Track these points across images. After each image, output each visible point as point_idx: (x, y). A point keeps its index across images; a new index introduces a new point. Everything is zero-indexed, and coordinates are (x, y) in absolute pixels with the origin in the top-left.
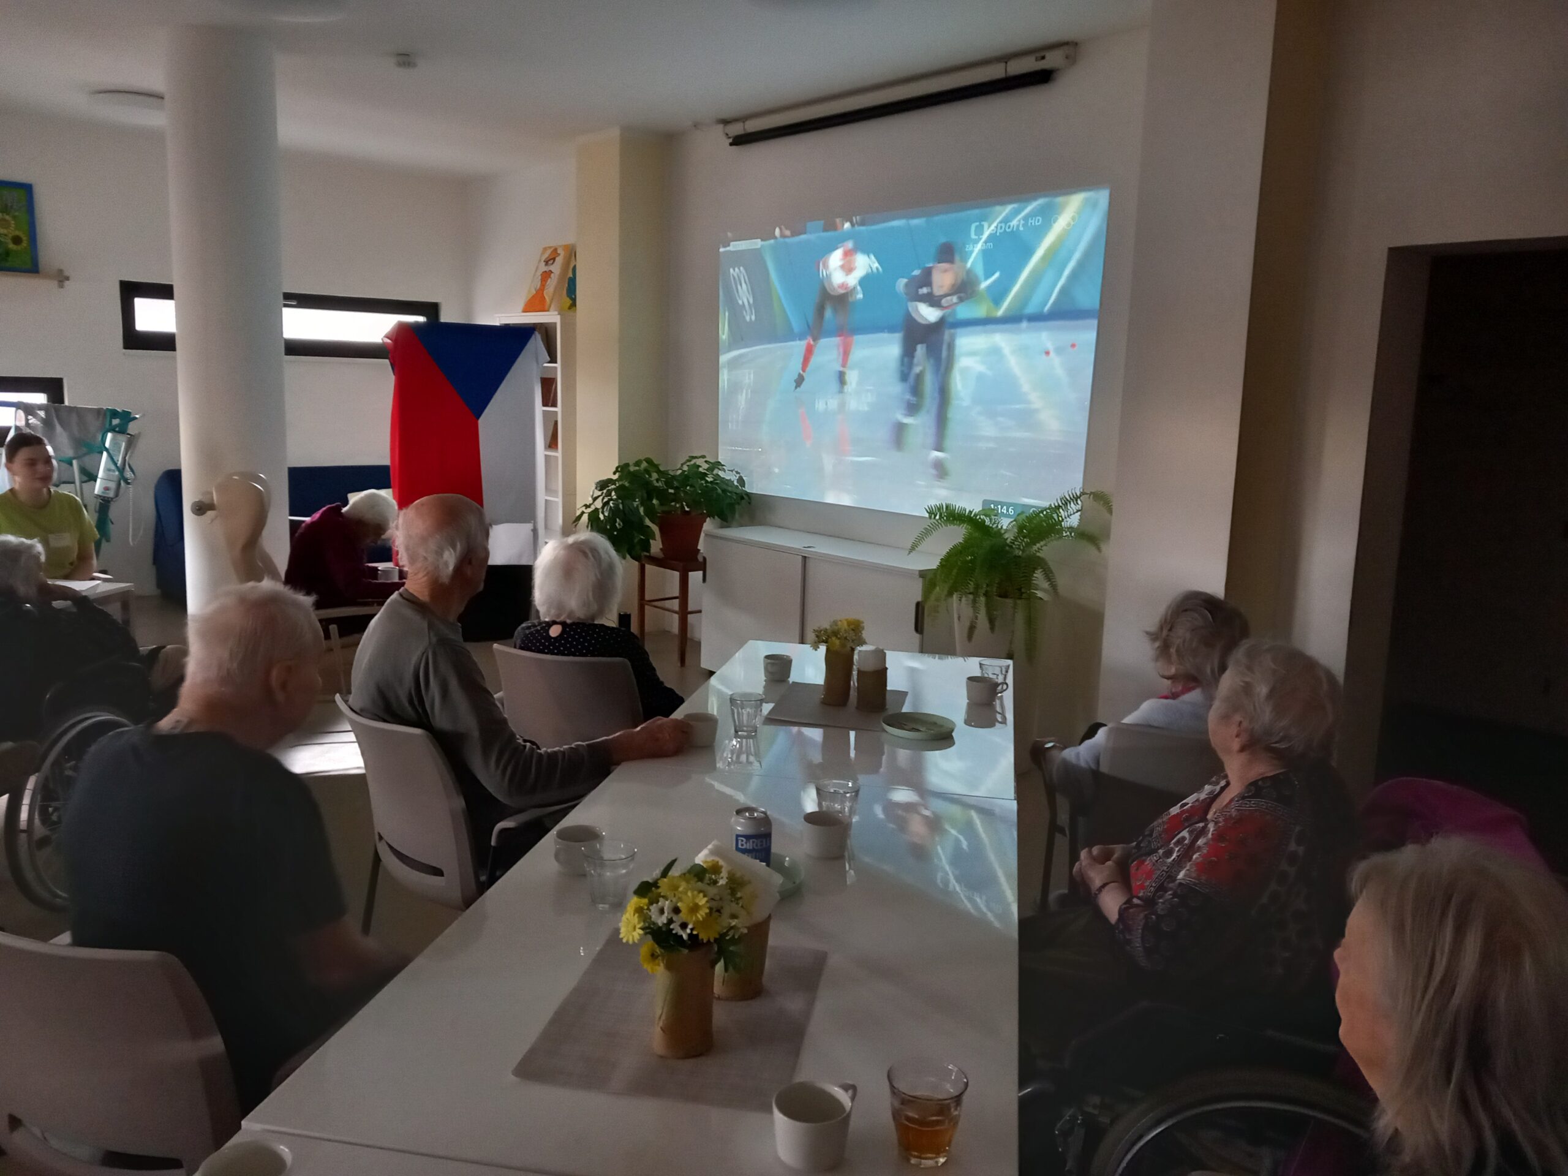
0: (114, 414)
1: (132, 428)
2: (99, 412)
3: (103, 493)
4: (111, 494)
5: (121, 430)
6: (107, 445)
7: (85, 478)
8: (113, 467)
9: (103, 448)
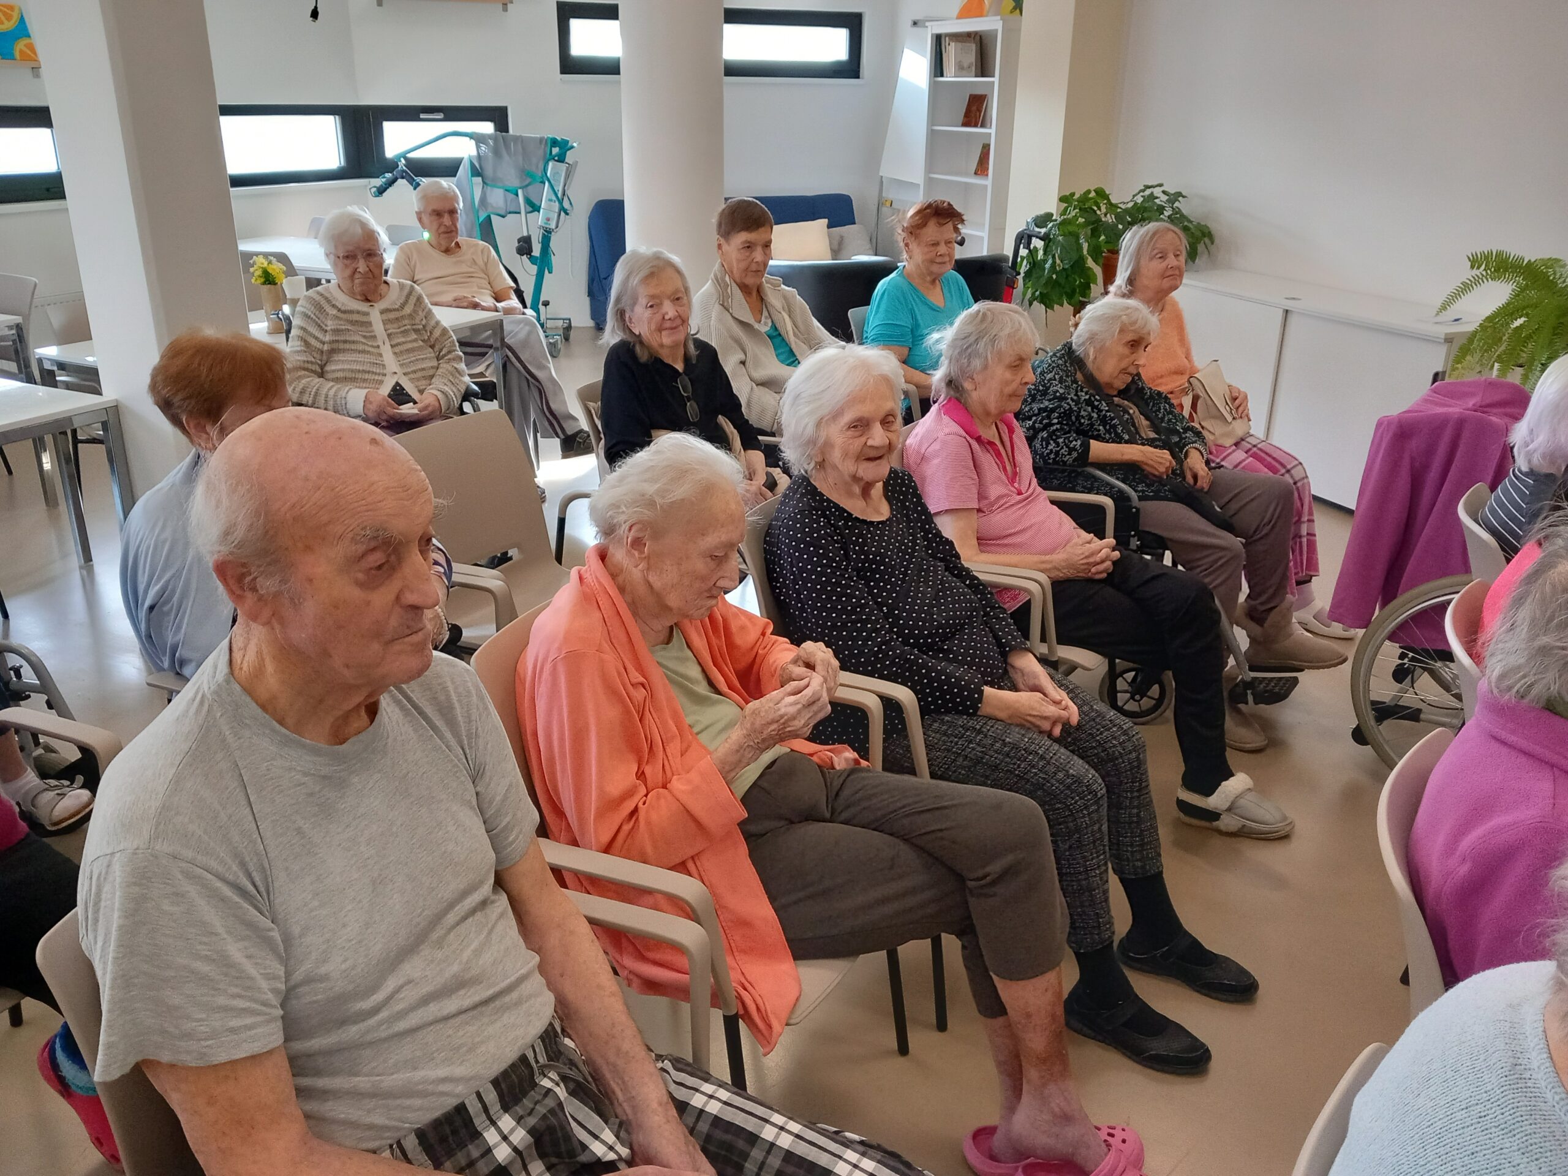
0: (554, 143)
1: (570, 157)
2: (541, 140)
3: (546, 223)
4: (553, 226)
5: (561, 159)
6: (548, 174)
7: (531, 209)
8: (554, 198)
9: (545, 178)
